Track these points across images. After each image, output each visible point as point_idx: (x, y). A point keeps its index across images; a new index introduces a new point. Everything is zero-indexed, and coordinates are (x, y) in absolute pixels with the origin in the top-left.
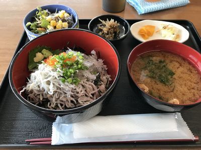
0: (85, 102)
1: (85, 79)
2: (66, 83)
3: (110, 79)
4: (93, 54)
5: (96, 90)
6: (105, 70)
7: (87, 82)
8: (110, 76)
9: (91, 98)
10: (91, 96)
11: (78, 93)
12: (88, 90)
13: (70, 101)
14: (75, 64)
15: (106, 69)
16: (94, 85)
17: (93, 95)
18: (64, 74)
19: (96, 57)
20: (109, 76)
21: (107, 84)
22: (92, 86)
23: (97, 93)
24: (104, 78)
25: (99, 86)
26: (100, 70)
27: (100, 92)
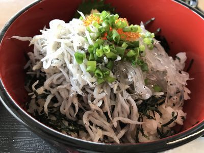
0: (97, 126)
1: (126, 83)
2: (82, 66)
3: (179, 121)
4: (179, 59)
5: (134, 122)
6: (181, 97)
7: (125, 93)
8: (184, 115)
9: (113, 127)
10: (115, 124)
11: (93, 99)
12: (118, 109)
13: (70, 104)
14: (124, 45)
15: (186, 97)
16: (135, 109)
17: (122, 125)
18: (90, 47)
19: (182, 67)
20: (180, 113)
21: (166, 125)
22: (131, 107)
23: (132, 128)
24: (168, 110)
25: (145, 118)
26: (172, 90)
27: (140, 129)
